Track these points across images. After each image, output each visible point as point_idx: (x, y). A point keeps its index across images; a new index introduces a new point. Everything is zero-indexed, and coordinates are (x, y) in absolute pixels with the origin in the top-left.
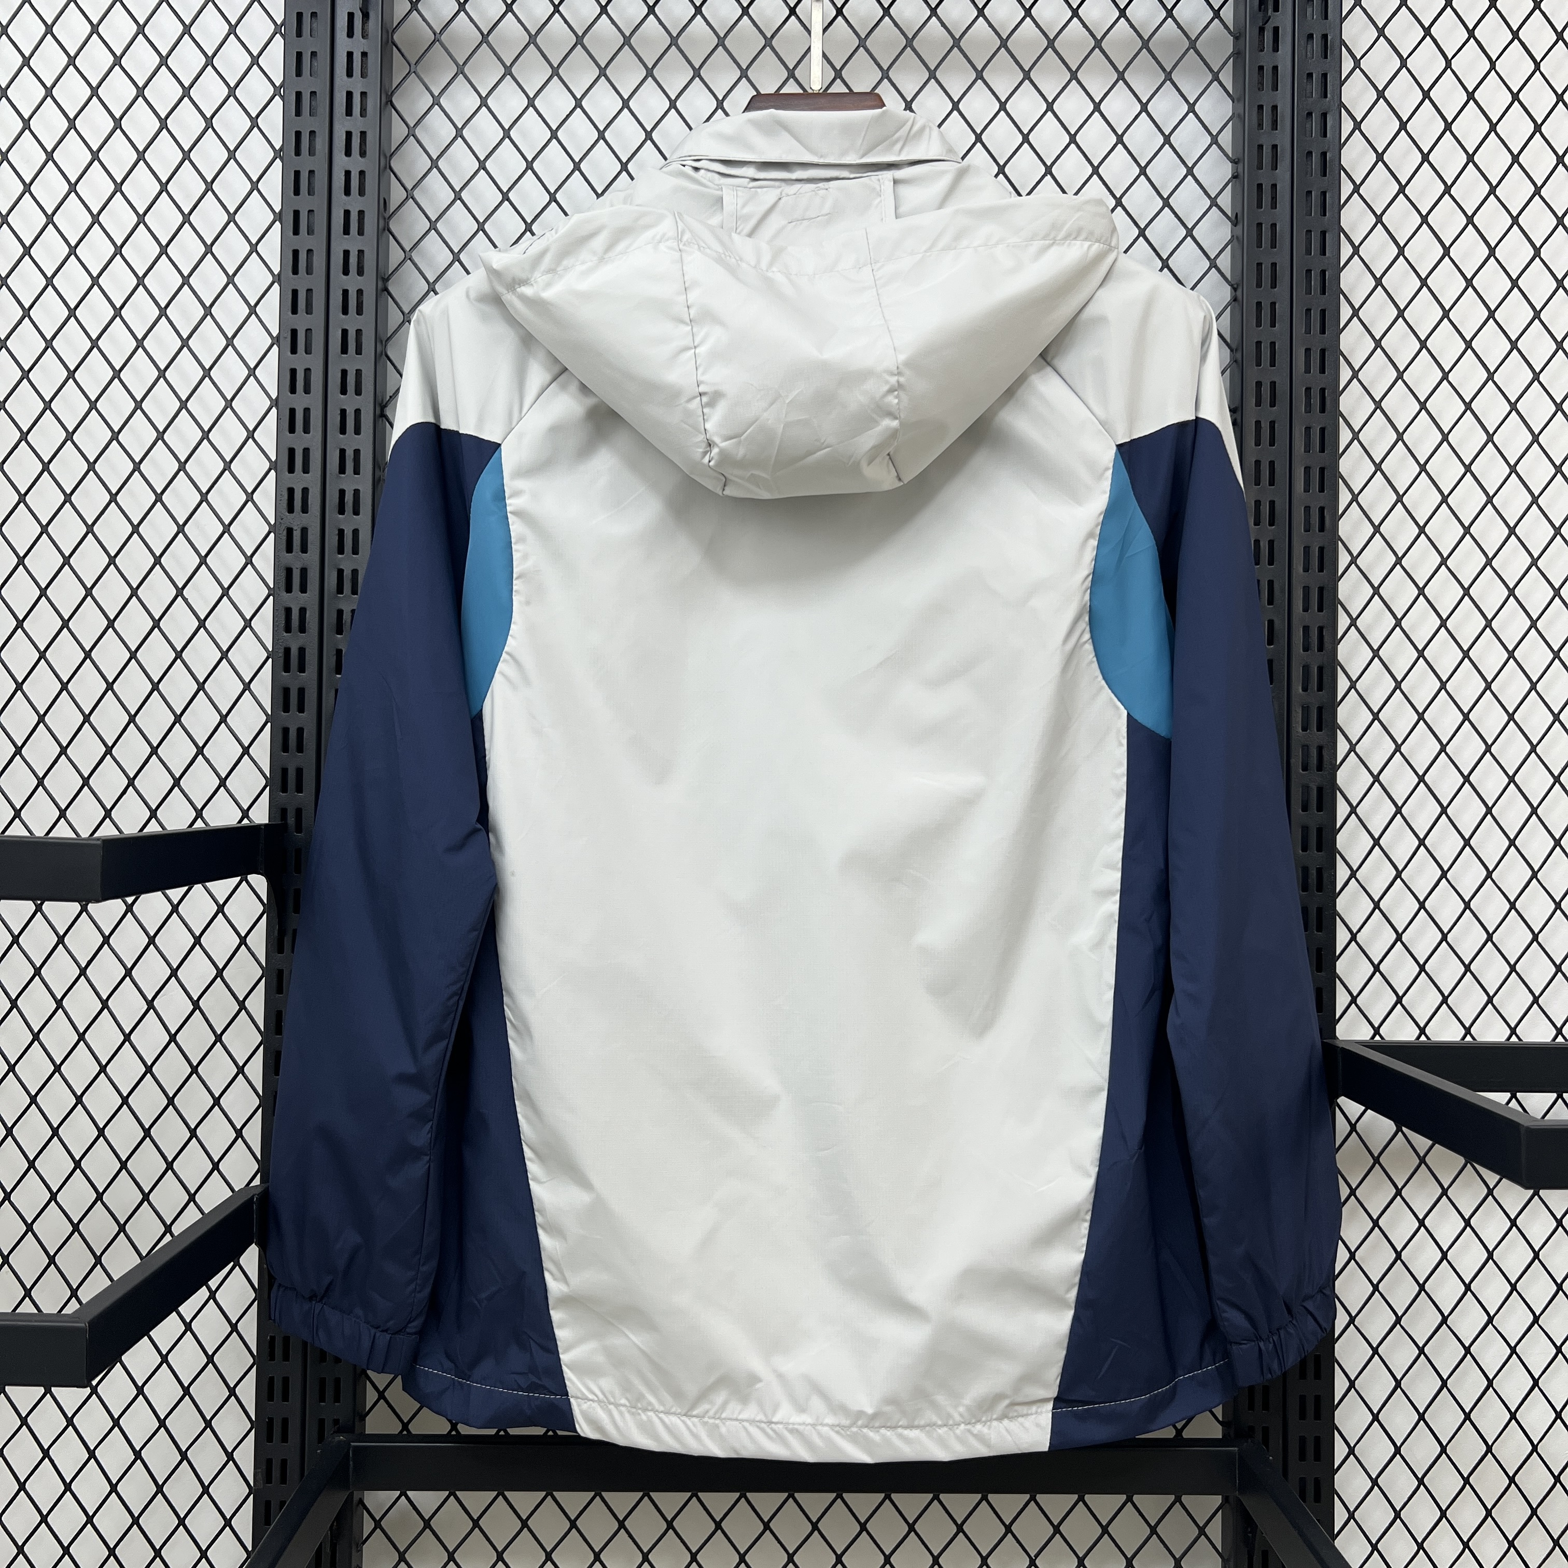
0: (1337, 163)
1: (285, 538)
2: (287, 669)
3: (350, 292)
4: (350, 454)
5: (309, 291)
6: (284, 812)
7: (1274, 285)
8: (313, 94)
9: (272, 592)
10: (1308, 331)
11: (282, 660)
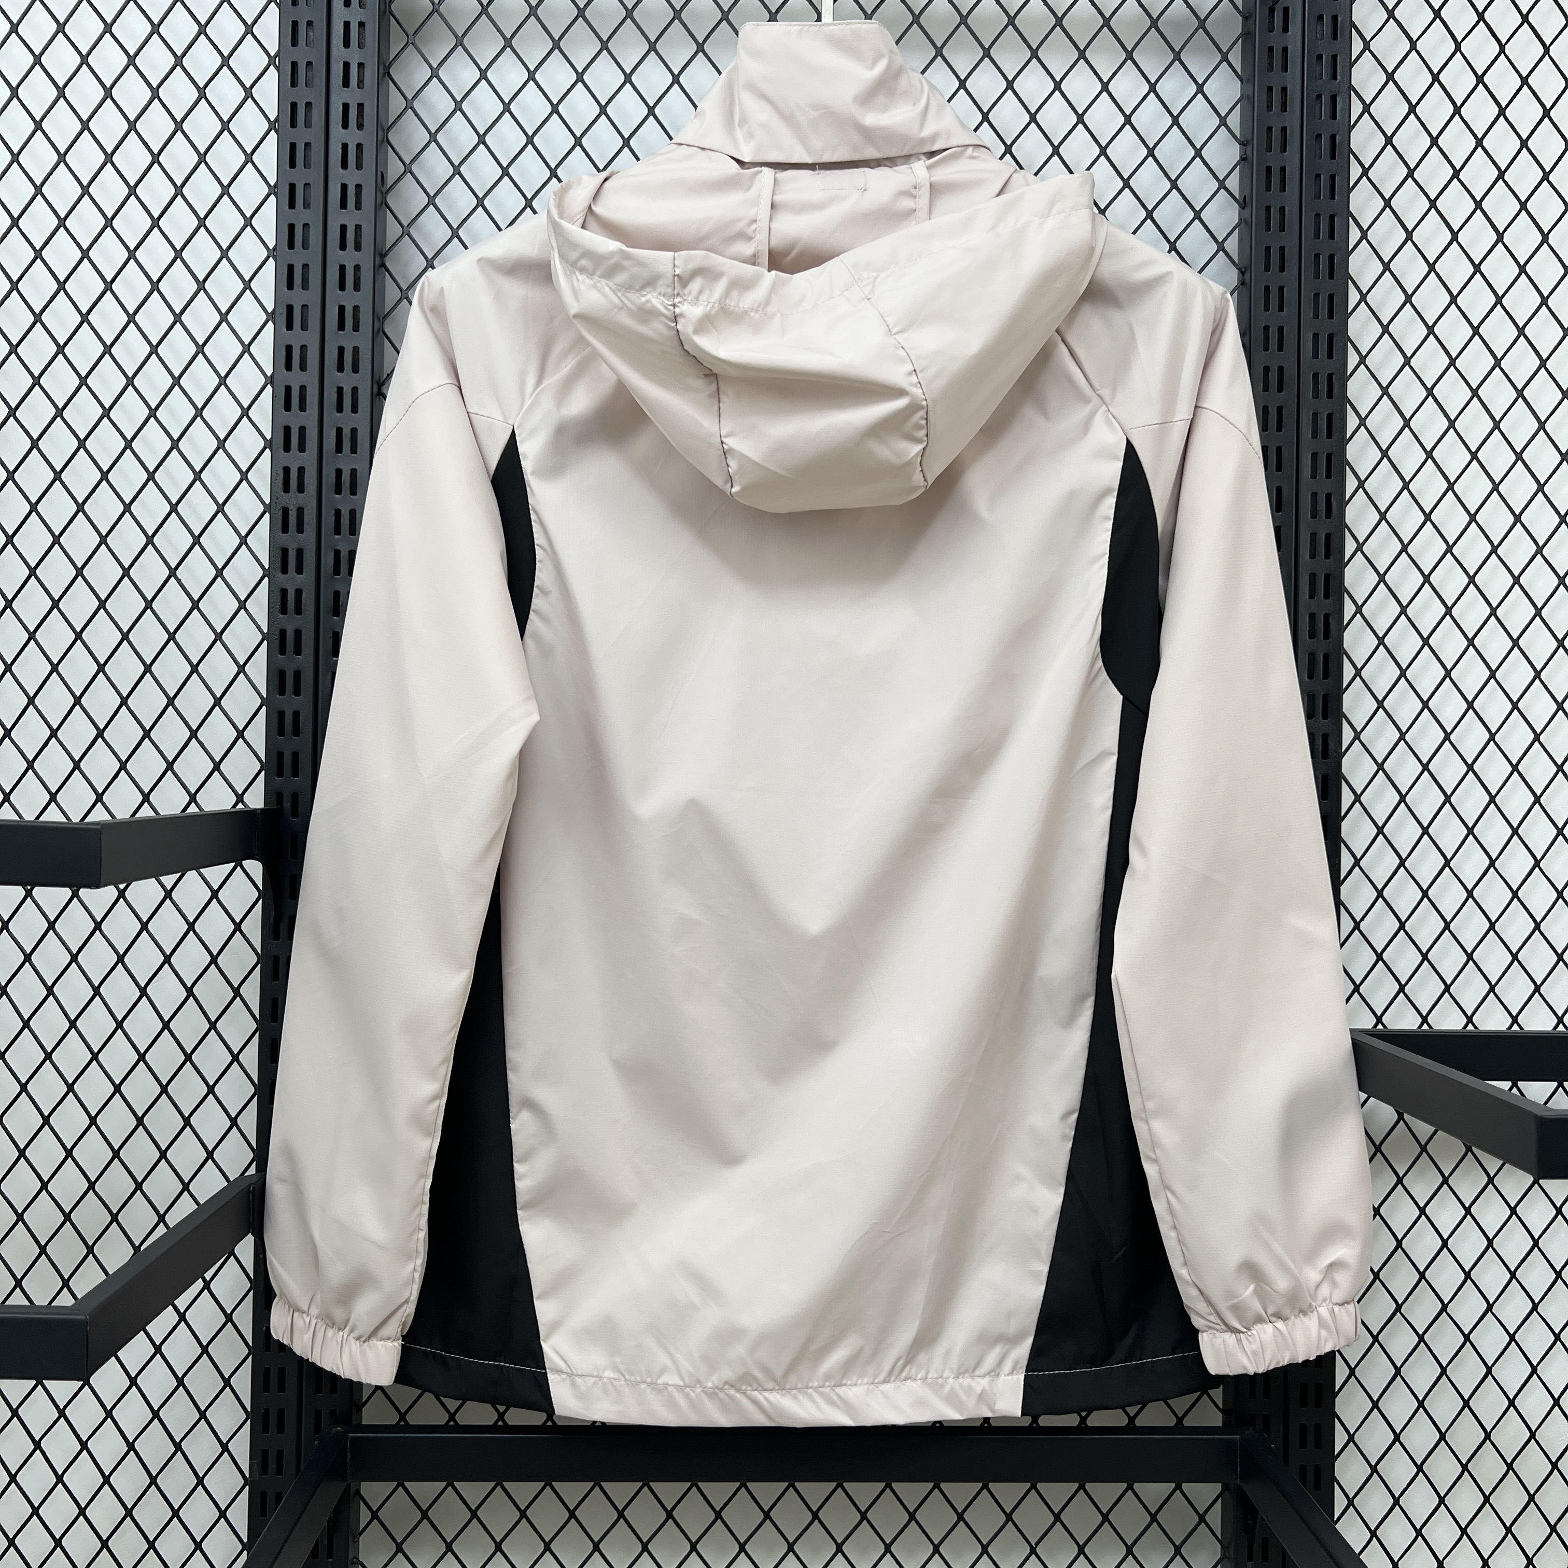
0: (1346, 145)
1: (281, 518)
2: (283, 651)
3: (347, 267)
4: (347, 432)
5: (305, 266)
6: (280, 796)
7: (1282, 269)
8: (309, 64)
9: (267, 573)
10: (1316, 316)
11: (277, 643)
